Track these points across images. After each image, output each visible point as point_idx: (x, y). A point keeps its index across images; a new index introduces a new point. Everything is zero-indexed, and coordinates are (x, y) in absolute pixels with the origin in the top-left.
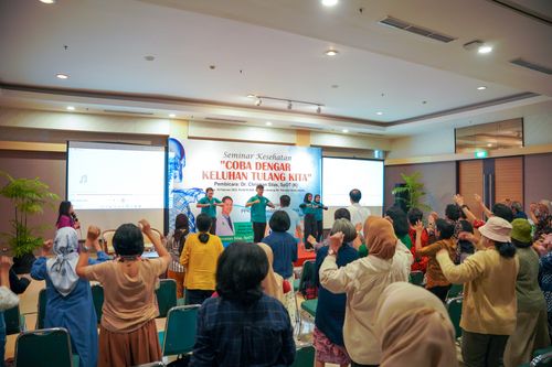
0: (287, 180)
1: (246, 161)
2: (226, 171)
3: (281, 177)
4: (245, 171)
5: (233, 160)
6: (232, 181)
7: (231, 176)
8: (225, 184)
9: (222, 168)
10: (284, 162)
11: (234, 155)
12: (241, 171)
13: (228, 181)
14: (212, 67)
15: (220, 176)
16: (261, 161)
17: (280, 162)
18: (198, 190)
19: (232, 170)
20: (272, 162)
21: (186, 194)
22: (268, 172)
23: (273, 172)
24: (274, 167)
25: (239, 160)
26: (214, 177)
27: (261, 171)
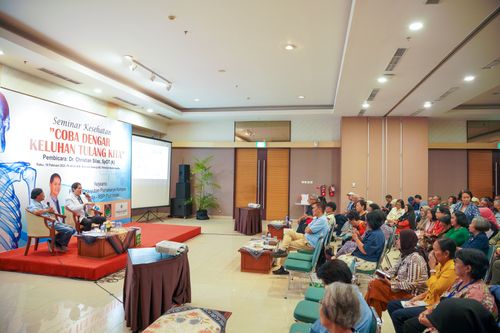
0: (107, 158)
1: (75, 130)
2: (55, 141)
3: (102, 154)
4: (73, 143)
5: (62, 128)
6: (61, 155)
7: (60, 148)
8: (54, 158)
9: (51, 137)
10: (105, 136)
11: (64, 123)
12: (69, 143)
13: (56, 154)
14: (172, 18)
15: (49, 148)
16: (88, 133)
17: (103, 136)
18: (25, 164)
19: (61, 141)
20: (96, 135)
21: (10, 170)
22: (93, 146)
23: (97, 146)
24: (97, 141)
25: (68, 129)
26: (43, 148)
27: (87, 145)
